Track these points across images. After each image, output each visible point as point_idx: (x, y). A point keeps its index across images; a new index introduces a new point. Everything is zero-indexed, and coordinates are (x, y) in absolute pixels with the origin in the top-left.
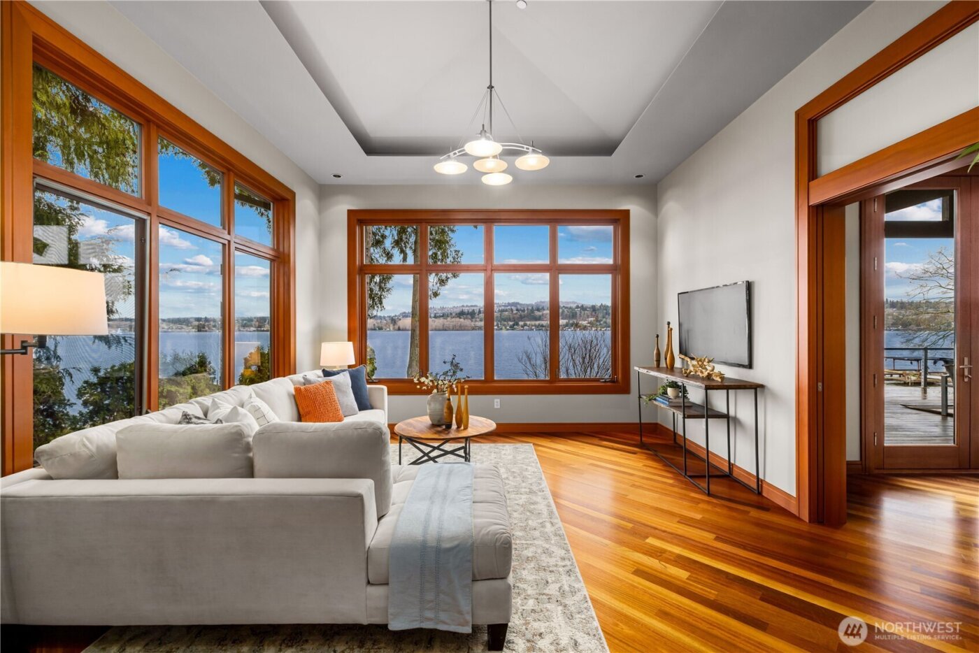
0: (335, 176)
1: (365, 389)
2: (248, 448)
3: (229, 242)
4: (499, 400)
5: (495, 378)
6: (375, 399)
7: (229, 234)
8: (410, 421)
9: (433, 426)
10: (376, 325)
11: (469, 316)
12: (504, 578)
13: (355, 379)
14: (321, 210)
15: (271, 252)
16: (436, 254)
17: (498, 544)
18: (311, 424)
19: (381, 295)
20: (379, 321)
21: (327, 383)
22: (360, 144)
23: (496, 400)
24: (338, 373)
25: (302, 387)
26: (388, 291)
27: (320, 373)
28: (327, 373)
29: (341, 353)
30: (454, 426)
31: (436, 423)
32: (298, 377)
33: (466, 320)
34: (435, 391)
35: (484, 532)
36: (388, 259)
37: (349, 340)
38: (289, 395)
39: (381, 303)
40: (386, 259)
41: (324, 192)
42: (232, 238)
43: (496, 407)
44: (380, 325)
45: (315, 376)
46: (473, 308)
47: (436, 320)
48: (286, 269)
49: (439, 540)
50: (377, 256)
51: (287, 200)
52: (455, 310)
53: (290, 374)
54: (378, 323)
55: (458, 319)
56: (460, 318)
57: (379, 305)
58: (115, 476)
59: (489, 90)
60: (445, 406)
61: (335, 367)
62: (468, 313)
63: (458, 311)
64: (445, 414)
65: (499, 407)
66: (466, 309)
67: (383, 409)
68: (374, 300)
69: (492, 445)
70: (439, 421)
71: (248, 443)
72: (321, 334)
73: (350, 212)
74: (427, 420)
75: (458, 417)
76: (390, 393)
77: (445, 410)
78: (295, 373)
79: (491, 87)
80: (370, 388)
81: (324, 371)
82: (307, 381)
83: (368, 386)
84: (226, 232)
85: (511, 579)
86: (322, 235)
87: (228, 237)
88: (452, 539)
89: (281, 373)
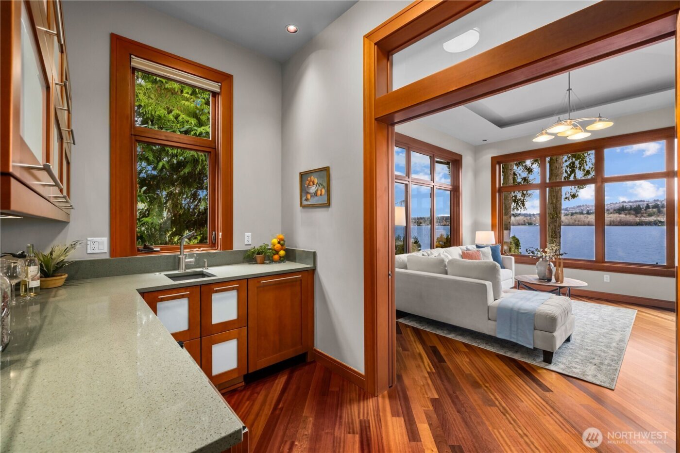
0: (483, 141)
1: (500, 257)
2: (445, 266)
3: (434, 186)
4: (608, 276)
5: (606, 260)
6: (506, 263)
7: (434, 182)
8: (526, 276)
9: (540, 279)
10: (526, 221)
11: (633, 212)
12: (552, 332)
13: (494, 250)
14: (476, 159)
15: (451, 187)
16: (573, 163)
17: (548, 317)
18: (467, 260)
19: (523, 200)
20: (529, 218)
21: (478, 251)
22: (495, 124)
23: (605, 276)
24: (484, 247)
25: (465, 252)
26: (529, 196)
27: (475, 246)
28: (478, 247)
29: (488, 237)
30: (553, 280)
31: (541, 278)
32: (464, 247)
33: (628, 216)
34: (541, 259)
35: (542, 311)
36: (529, 173)
37: (492, 230)
38: (459, 255)
39: (523, 205)
40: (527, 173)
41: (477, 150)
42: (435, 184)
43: (605, 281)
44: (530, 221)
45: (473, 248)
46: (638, 203)
47: (589, 216)
48: (458, 193)
49: (519, 309)
50: (520, 172)
51: (459, 160)
52: (613, 206)
53: (459, 246)
54: (528, 220)
55: (617, 215)
56: (620, 214)
57: (522, 207)
58: (406, 269)
59: (568, 92)
60: (547, 268)
61: (483, 244)
62: (631, 209)
63: (617, 206)
64: (547, 273)
65: (609, 281)
66: (628, 205)
67: (511, 269)
68: (517, 204)
69: (598, 305)
70: (543, 277)
71: (445, 264)
72: (476, 227)
73: (492, 158)
74: (537, 277)
75: (556, 276)
76: (516, 262)
77: (547, 271)
78: (462, 245)
79: (569, 90)
80: (503, 257)
81: (477, 245)
82: (468, 249)
83: (502, 256)
84: (432, 182)
85: (555, 334)
86: (476, 173)
87: (433, 184)
88: (525, 310)
89: (455, 244)
